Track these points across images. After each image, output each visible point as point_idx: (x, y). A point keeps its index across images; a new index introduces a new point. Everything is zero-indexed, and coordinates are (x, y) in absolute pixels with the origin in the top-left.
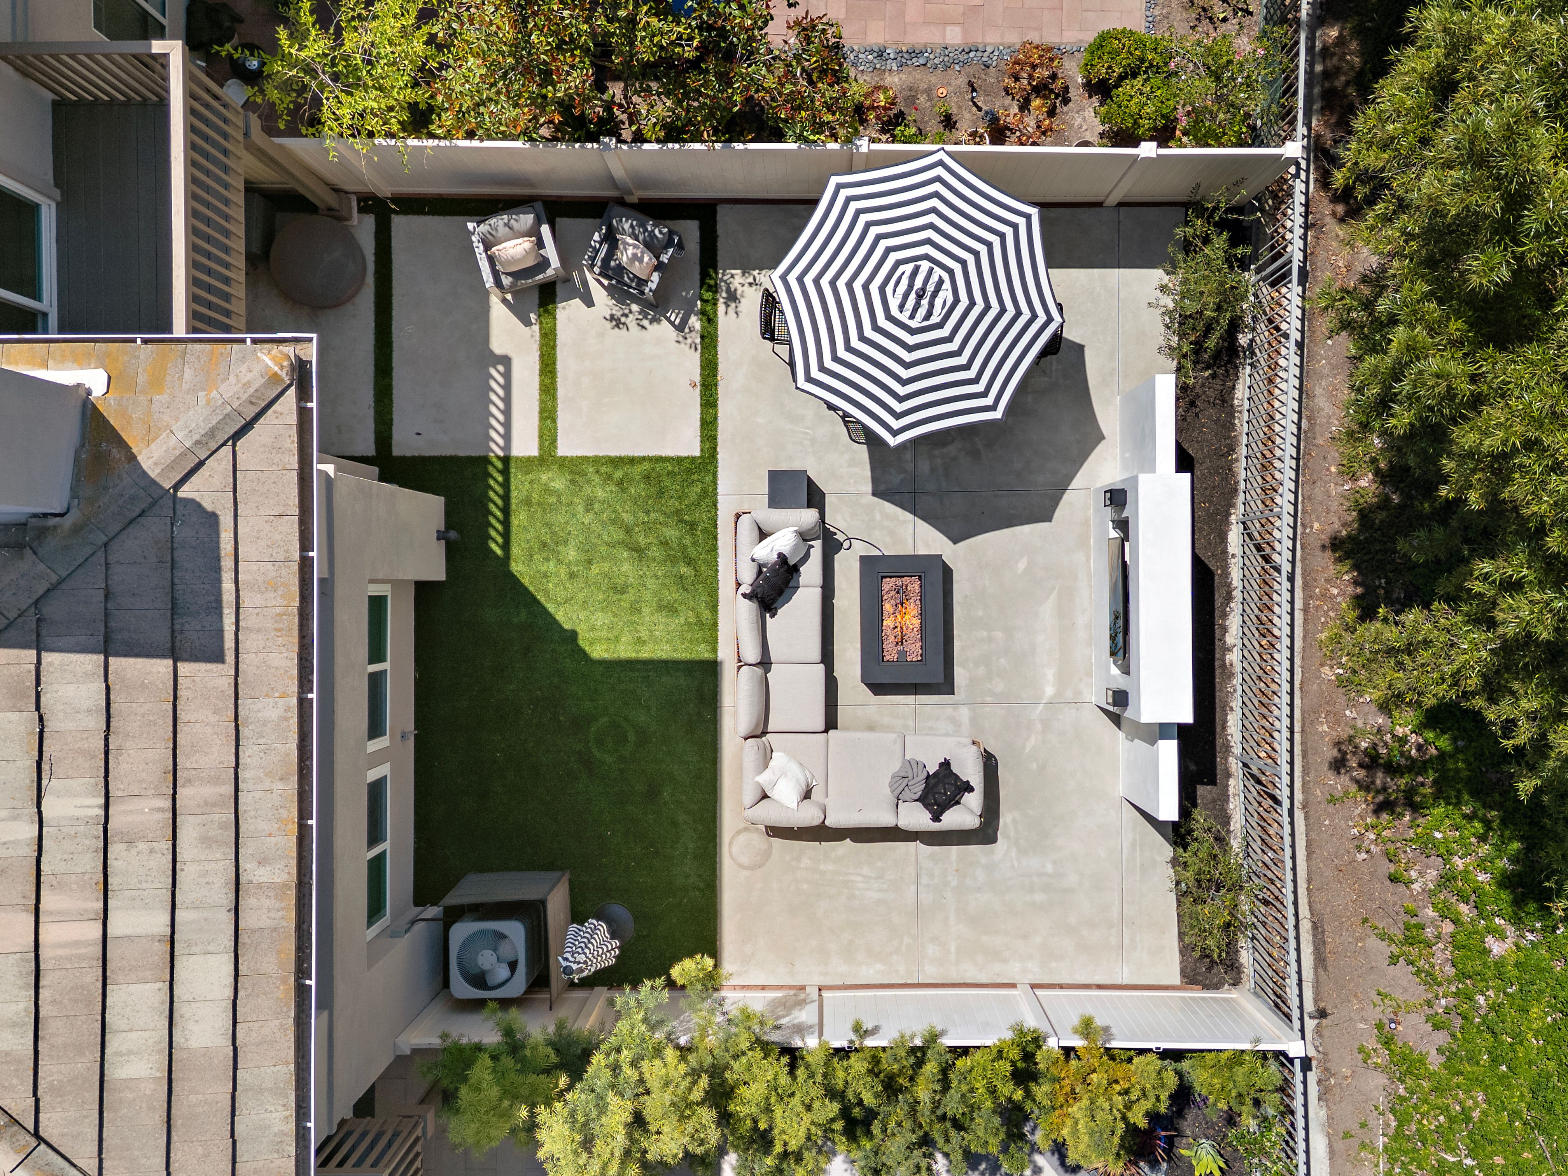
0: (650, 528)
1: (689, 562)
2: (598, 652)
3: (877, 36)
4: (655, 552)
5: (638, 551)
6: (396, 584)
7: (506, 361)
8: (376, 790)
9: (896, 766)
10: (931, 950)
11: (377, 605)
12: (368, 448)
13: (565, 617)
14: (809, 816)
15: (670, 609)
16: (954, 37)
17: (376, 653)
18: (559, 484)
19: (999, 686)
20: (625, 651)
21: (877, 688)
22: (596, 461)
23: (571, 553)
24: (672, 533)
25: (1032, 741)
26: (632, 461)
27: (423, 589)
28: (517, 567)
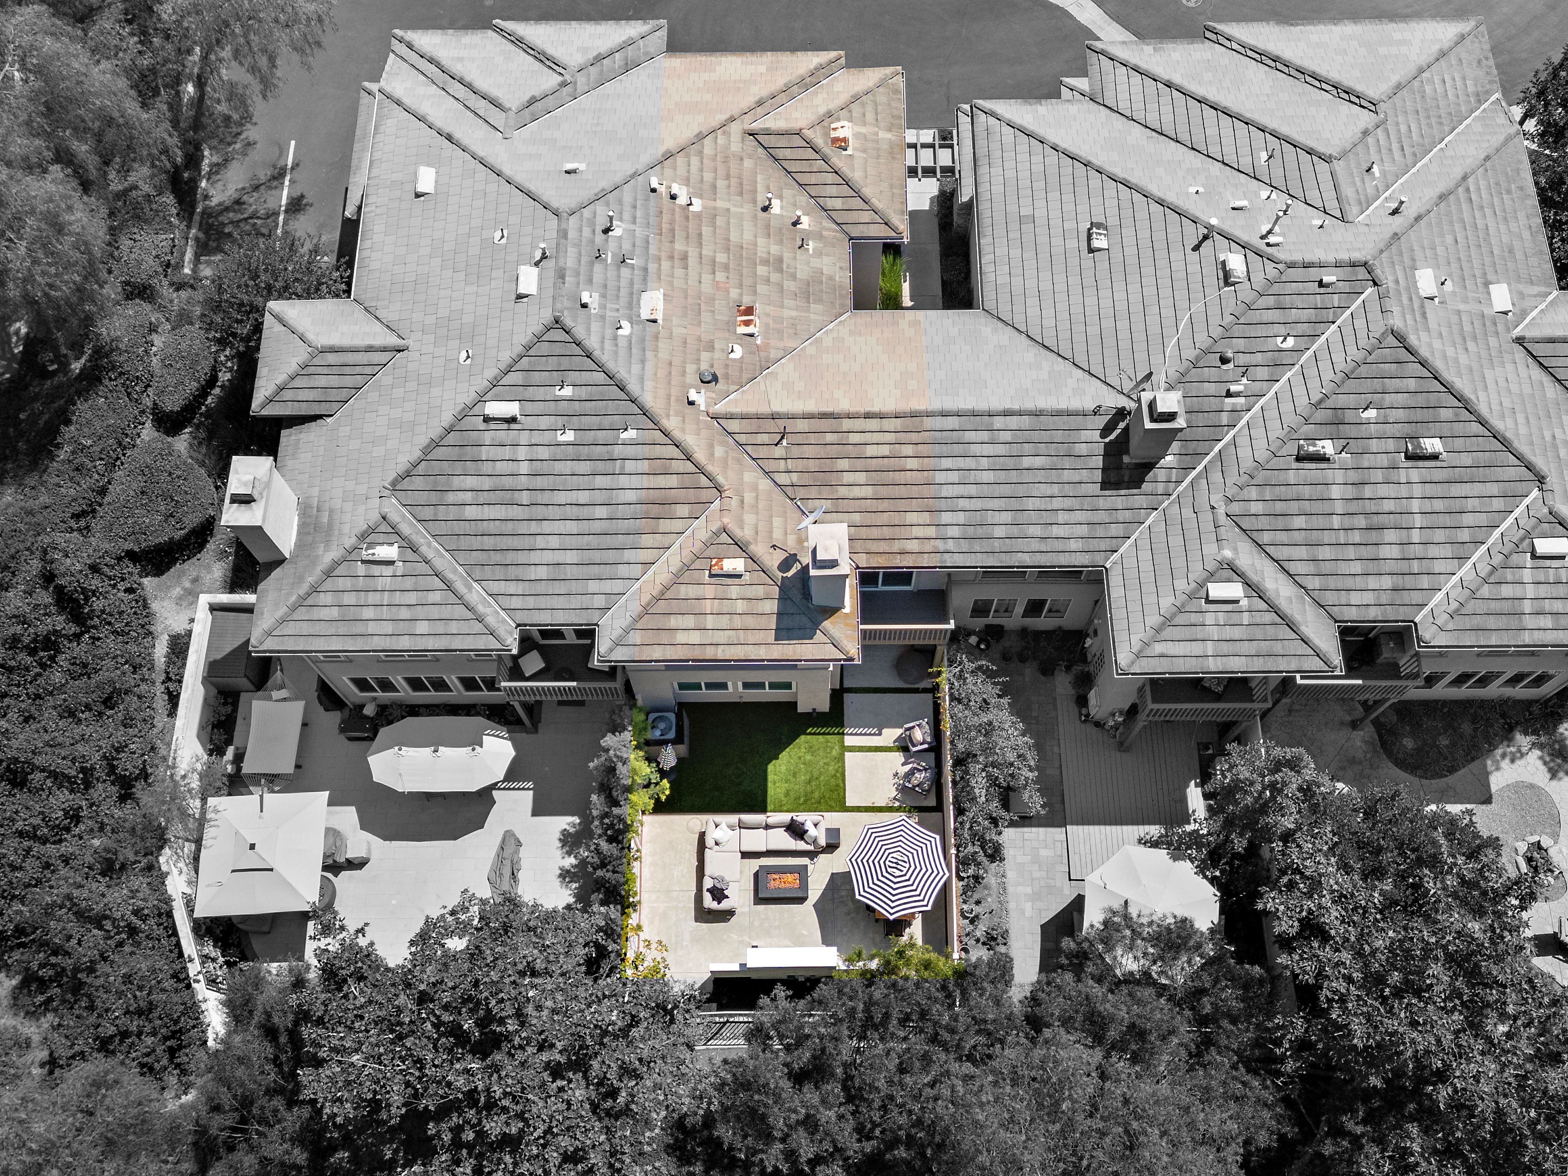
0: (818, 786)
1: (805, 801)
2: (770, 767)
3: (1010, 875)
4: (809, 788)
5: (809, 782)
6: (796, 693)
7: (880, 734)
8: (724, 686)
9: (727, 878)
10: (654, 896)
11: (788, 686)
12: (847, 684)
13: (784, 756)
14: (709, 842)
15: (787, 794)
16: (1012, 906)
17: (773, 686)
18: (834, 753)
19: (757, 923)
20: (771, 777)
21: (756, 875)
22: (844, 767)
23: (808, 757)
24: (816, 795)
25: (735, 937)
26: (844, 780)
27: (795, 704)
28: (803, 737)
